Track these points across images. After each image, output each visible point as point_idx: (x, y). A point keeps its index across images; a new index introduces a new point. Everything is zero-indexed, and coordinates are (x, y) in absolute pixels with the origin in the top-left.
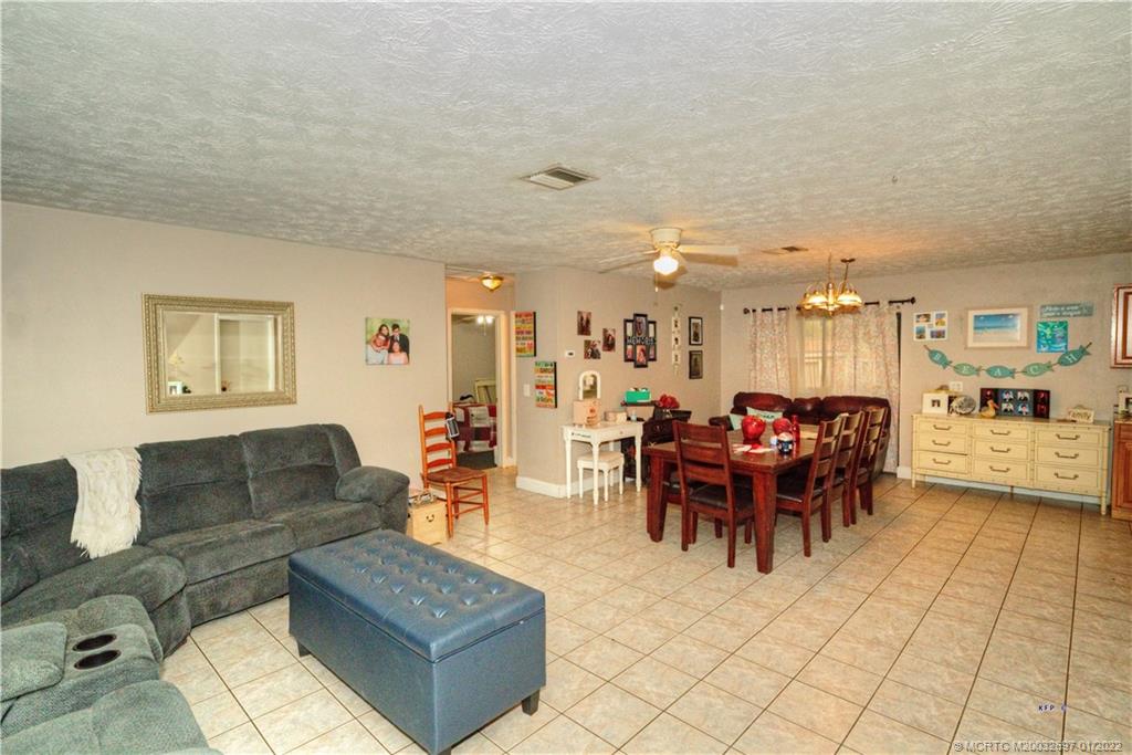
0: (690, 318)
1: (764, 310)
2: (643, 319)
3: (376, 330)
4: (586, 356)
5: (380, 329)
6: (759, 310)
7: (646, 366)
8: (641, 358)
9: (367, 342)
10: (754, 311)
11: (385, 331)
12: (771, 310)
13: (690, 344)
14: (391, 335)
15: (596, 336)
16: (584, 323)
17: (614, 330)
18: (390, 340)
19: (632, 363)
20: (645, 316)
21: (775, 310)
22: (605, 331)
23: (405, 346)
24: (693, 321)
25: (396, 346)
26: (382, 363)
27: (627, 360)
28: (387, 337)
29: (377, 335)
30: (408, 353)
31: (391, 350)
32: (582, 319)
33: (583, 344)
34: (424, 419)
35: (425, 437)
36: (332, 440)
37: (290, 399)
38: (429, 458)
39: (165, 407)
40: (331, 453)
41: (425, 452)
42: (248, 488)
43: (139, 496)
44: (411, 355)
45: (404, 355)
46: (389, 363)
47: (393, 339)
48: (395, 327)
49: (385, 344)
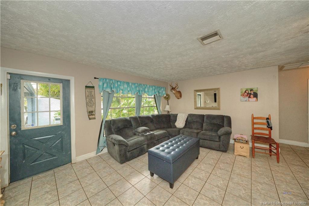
3: (244, 92)
9: (241, 95)
11: (247, 92)
14: (250, 93)
18: (249, 95)
23: (256, 95)
25: (252, 96)
26: (246, 101)
28: (248, 94)
29: (244, 93)
30: (257, 98)
31: (249, 97)
34: (253, 118)
35: (253, 123)
36: (225, 119)
37: (219, 109)
38: (255, 131)
39: (197, 108)
40: (223, 122)
41: (254, 129)
42: (203, 125)
43: (187, 121)
44: (258, 98)
45: (255, 99)
46: (249, 101)
47: (250, 94)
48: (251, 90)
49: (247, 95)
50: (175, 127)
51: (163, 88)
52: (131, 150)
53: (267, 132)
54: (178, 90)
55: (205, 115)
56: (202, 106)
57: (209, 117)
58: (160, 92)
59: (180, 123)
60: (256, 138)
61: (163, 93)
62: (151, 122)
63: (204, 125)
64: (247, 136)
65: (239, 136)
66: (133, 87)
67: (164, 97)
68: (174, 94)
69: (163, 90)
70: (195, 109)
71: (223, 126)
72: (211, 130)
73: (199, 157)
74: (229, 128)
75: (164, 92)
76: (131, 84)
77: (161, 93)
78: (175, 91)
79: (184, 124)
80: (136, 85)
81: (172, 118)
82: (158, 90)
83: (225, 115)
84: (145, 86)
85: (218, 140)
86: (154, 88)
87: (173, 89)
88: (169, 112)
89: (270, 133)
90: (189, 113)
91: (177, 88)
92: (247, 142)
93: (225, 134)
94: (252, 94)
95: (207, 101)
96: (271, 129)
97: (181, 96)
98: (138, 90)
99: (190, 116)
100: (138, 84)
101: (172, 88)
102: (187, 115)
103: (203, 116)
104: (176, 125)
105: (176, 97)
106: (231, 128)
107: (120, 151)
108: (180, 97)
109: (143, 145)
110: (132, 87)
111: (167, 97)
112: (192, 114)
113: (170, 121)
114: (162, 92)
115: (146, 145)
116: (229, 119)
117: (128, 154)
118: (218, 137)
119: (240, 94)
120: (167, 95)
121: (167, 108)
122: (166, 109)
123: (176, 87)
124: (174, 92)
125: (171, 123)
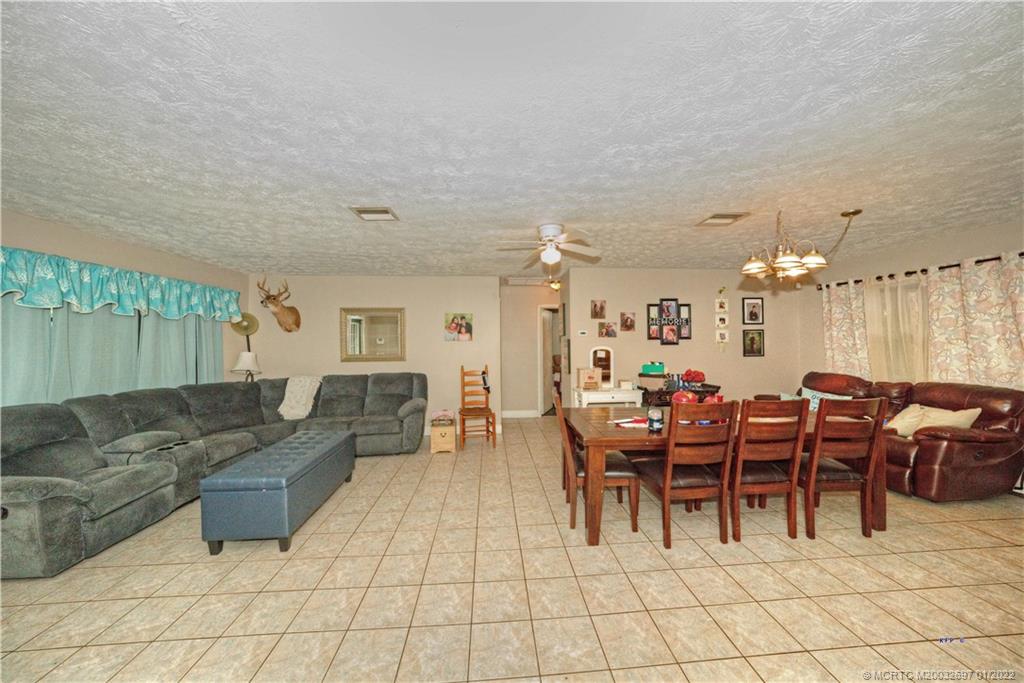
0: (743, 299)
1: (839, 285)
2: (673, 303)
3: (450, 320)
4: (601, 334)
5: (453, 320)
6: (833, 285)
7: (677, 344)
8: (672, 337)
9: (446, 328)
10: (828, 286)
11: (456, 321)
12: (846, 283)
13: (744, 323)
14: (460, 323)
15: (612, 318)
16: (598, 309)
17: (634, 314)
18: (458, 328)
19: (659, 341)
20: (676, 300)
21: (851, 283)
22: (623, 315)
23: (469, 329)
24: (746, 301)
25: (463, 330)
26: (454, 340)
27: (650, 338)
29: (451, 324)
30: (471, 334)
31: (460, 332)
32: (595, 306)
33: (597, 327)
34: (464, 374)
35: (464, 385)
36: (415, 382)
37: (402, 359)
38: (467, 399)
39: (347, 359)
40: (411, 389)
41: (464, 395)
42: (364, 401)
43: (317, 398)
44: (473, 335)
45: (468, 335)
46: (458, 340)
47: (461, 325)
48: (463, 318)
49: (456, 328)
50: (280, 418)
51: (229, 292)
52: (108, 510)
53: (482, 398)
54: (287, 303)
55: (369, 374)
56: (364, 352)
57: (381, 379)
58: (217, 304)
59: (296, 405)
60: (467, 412)
61: (231, 310)
62: (181, 412)
63: (367, 400)
64: (454, 412)
65: (441, 413)
66: (86, 279)
67: (233, 325)
68: (275, 314)
69: (229, 301)
70: (342, 361)
71: (411, 398)
72: (385, 412)
73: (354, 477)
74: (422, 400)
75: (233, 308)
76: (73, 268)
77: (220, 309)
78: (276, 306)
79: (310, 408)
80: (105, 272)
81: (266, 392)
82: (208, 299)
83: (416, 372)
84: (151, 279)
85: (397, 429)
86: (187, 288)
87: (270, 298)
88: (252, 376)
89: (487, 398)
90: (326, 374)
91: (286, 298)
92: (452, 422)
93: (412, 413)
94: (462, 326)
95: (380, 340)
96: (489, 392)
97: (298, 324)
98: (112, 295)
99: (329, 380)
100: (112, 269)
101: (268, 297)
102: (320, 379)
103: (365, 378)
104: (282, 413)
105: (281, 325)
106: (426, 399)
107: (48, 525)
108: (294, 326)
109: (160, 488)
110: (81, 281)
111: (245, 323)
112: (333, 376)
113: (258, 404)
114: (224, 307)
115: (171, 487)
116: (423, 379)
117: (90, 532)
118: (397, 422)
119: (444, 324)
120: (245, 316)
121: (246, 361)
122: (241, 363)
123: (280, 294)
124: (272, 307)
125: (263, 408)
